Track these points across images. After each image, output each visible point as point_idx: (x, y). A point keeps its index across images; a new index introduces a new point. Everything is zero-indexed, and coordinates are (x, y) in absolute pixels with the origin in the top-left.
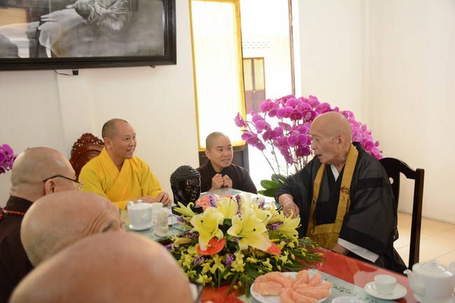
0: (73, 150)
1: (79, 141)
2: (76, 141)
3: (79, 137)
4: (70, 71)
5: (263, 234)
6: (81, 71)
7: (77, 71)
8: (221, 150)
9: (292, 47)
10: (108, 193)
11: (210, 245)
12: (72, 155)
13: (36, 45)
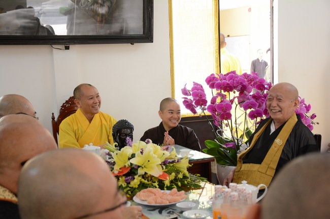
0: (62, 109)
1: (67, 102)
2: (65, 102)
3: (67, 99)
4: (62, 47)
5: (157, 165)
6: (71, 47)
7: (69, 47)
8: (172, 113)
9: (272, 26)
10: (79, 141)
11: (121, 170)
12: (60, 112)
13: (37, 26)
